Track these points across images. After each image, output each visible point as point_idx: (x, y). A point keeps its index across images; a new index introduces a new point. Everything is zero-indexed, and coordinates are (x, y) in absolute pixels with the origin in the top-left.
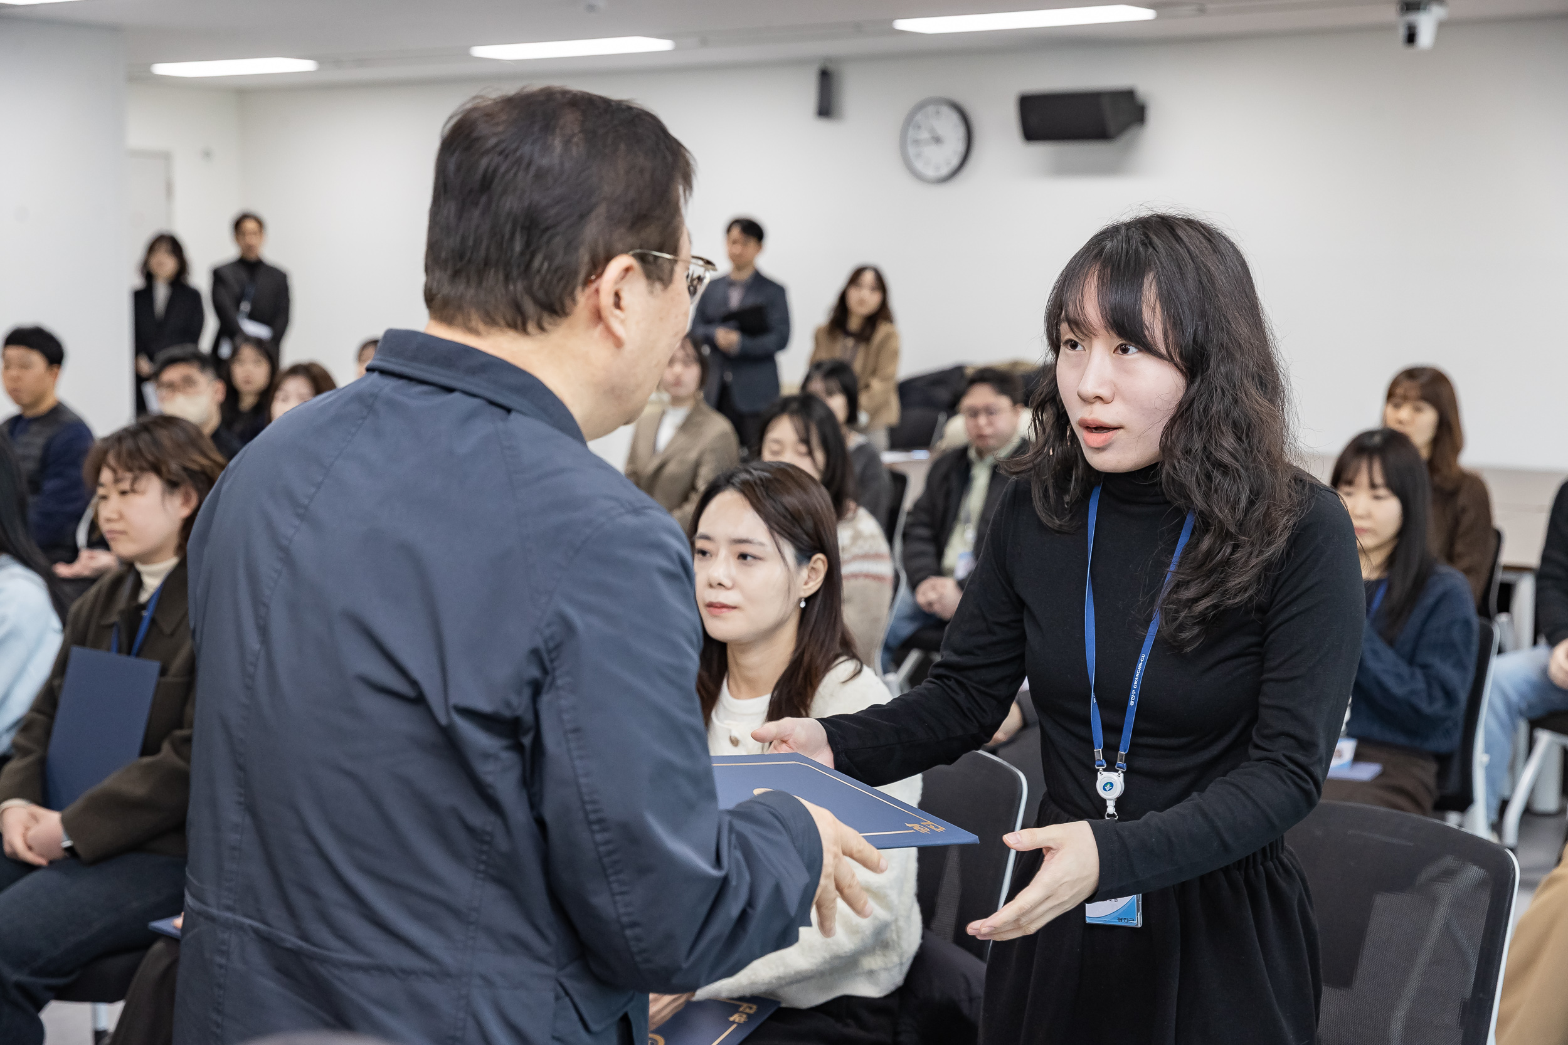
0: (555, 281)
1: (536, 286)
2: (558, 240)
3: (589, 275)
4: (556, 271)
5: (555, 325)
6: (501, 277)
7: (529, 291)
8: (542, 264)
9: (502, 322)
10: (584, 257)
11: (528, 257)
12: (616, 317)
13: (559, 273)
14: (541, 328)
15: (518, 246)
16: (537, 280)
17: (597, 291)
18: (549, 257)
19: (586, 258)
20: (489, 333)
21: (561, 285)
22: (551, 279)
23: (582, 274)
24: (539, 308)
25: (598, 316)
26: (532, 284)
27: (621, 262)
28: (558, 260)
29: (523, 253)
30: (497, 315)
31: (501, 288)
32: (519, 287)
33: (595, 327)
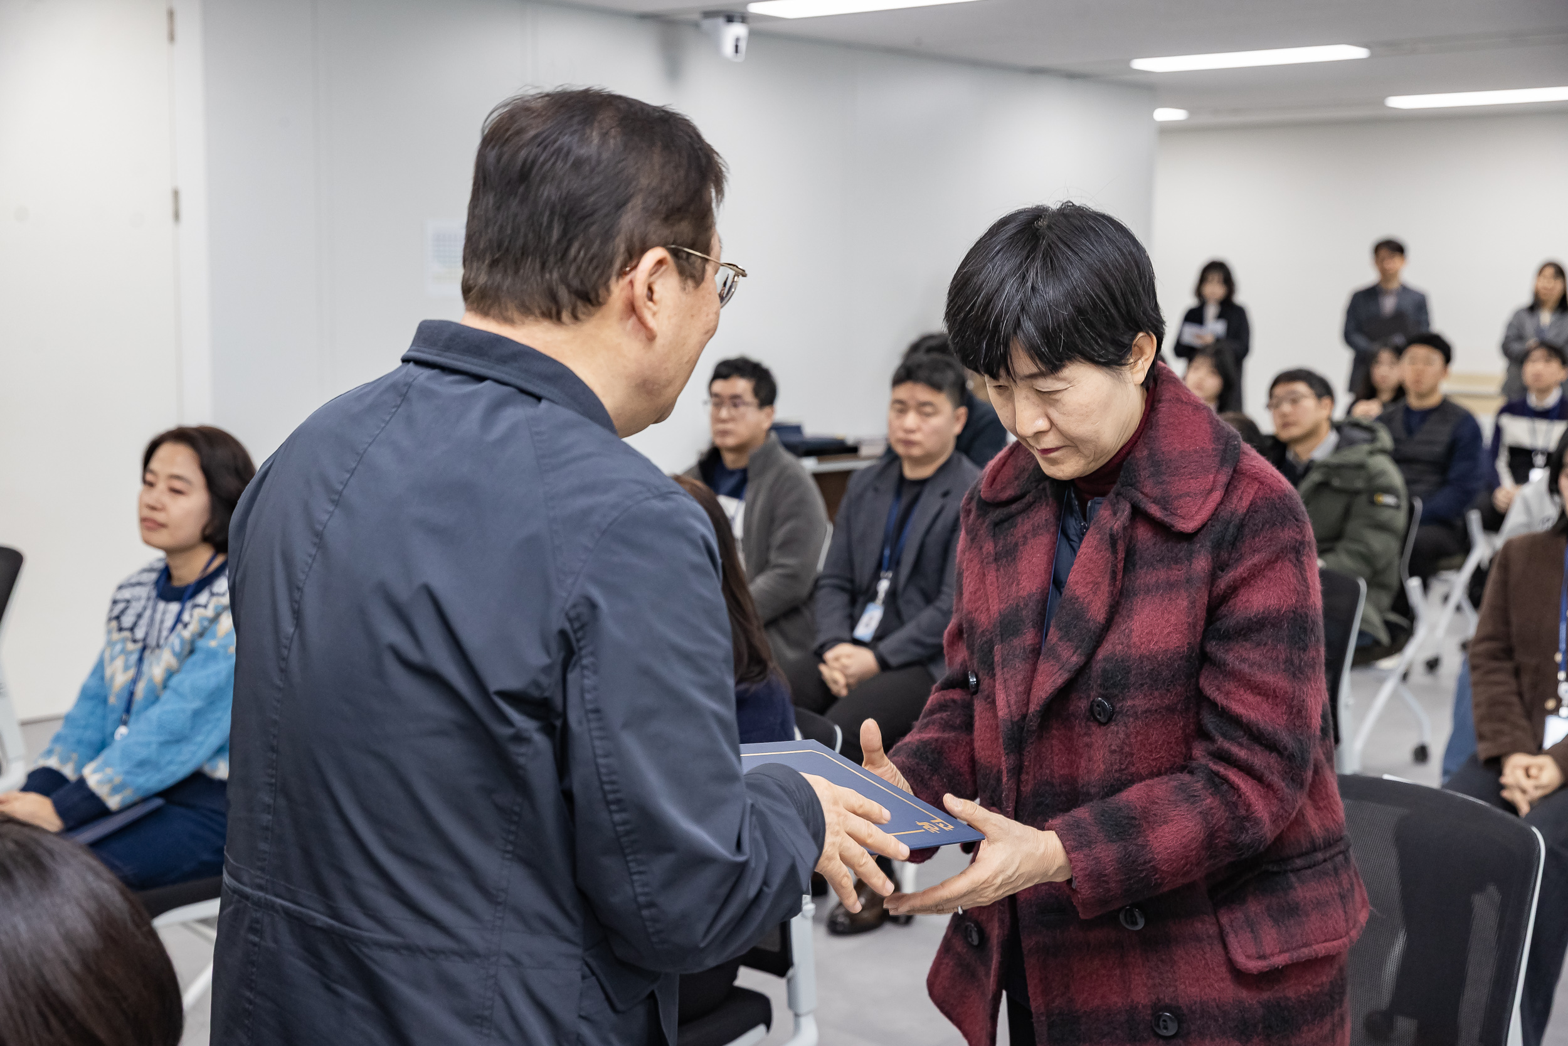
1: (571, 275)
2: (593, 229)
3: (624, 265)
4: (591, 260)
5: (590, 315)
6: (538, 266)
7: (564, 279)
8: (579, 252)
9: (537, 312)
10: (620, 245)
11: (565, 244)
12: (649, 308)
14: (575, 317)
15: (556, 234)
16: (573, 269)
17: (631, 283)
18: (586, 245)
19: (622, 248)
20: (523, 323)
21: (597, 274)
22: (587, 268)
23: (617, 265)
24: (573, 297)
25: (632, 309)
26: (568, 273)
27: (655, 254)
28: (594, 249)
29: (560, 240)
30: (533, 304)
31: (537, 277)
32: (555, 276)
33: (628, 319)
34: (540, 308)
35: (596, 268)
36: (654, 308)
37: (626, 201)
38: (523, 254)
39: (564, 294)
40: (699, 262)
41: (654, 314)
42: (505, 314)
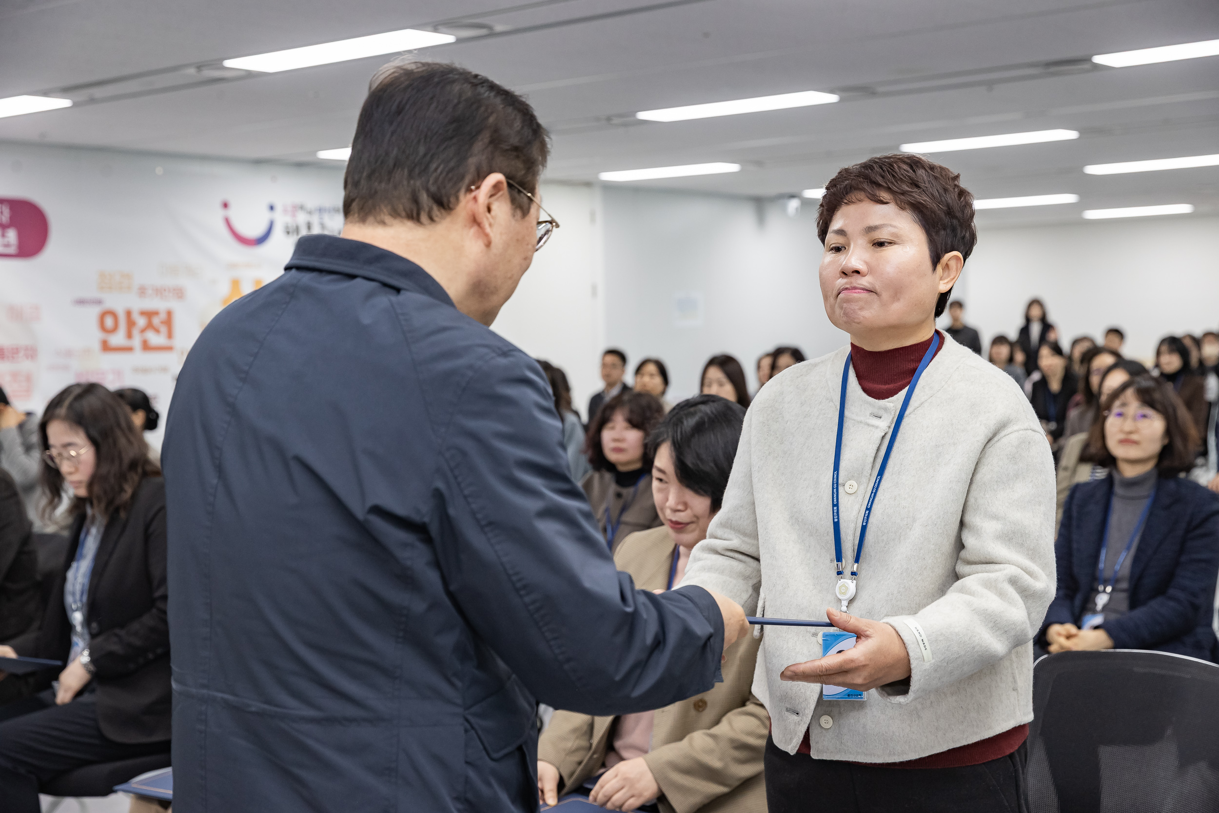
0: (446, 181)
3: (472, 183)
5: (443, 217)
6: (406, 174)
7: (425, 186)
9: (403, 214)
10: (471, 166)
12: (487, 221)
14: (431, 219)
17: (475, 199)
20: (390, 225)
21: (450, 185)
22: (444, 179)
24: (432, 201)
27: (496, 177)
28: (452, 164)
29: (425, 155)
30: (400, 208)
31: (405, 183)
32: (418, 183)
33: (471, 227)
34: (405, 210)
36: (491, 220)
37: (479, 132)
38: (395, 165)
39: (424, 198)
40: (525, 200)
41: (490, 225)
42: (378, 218)
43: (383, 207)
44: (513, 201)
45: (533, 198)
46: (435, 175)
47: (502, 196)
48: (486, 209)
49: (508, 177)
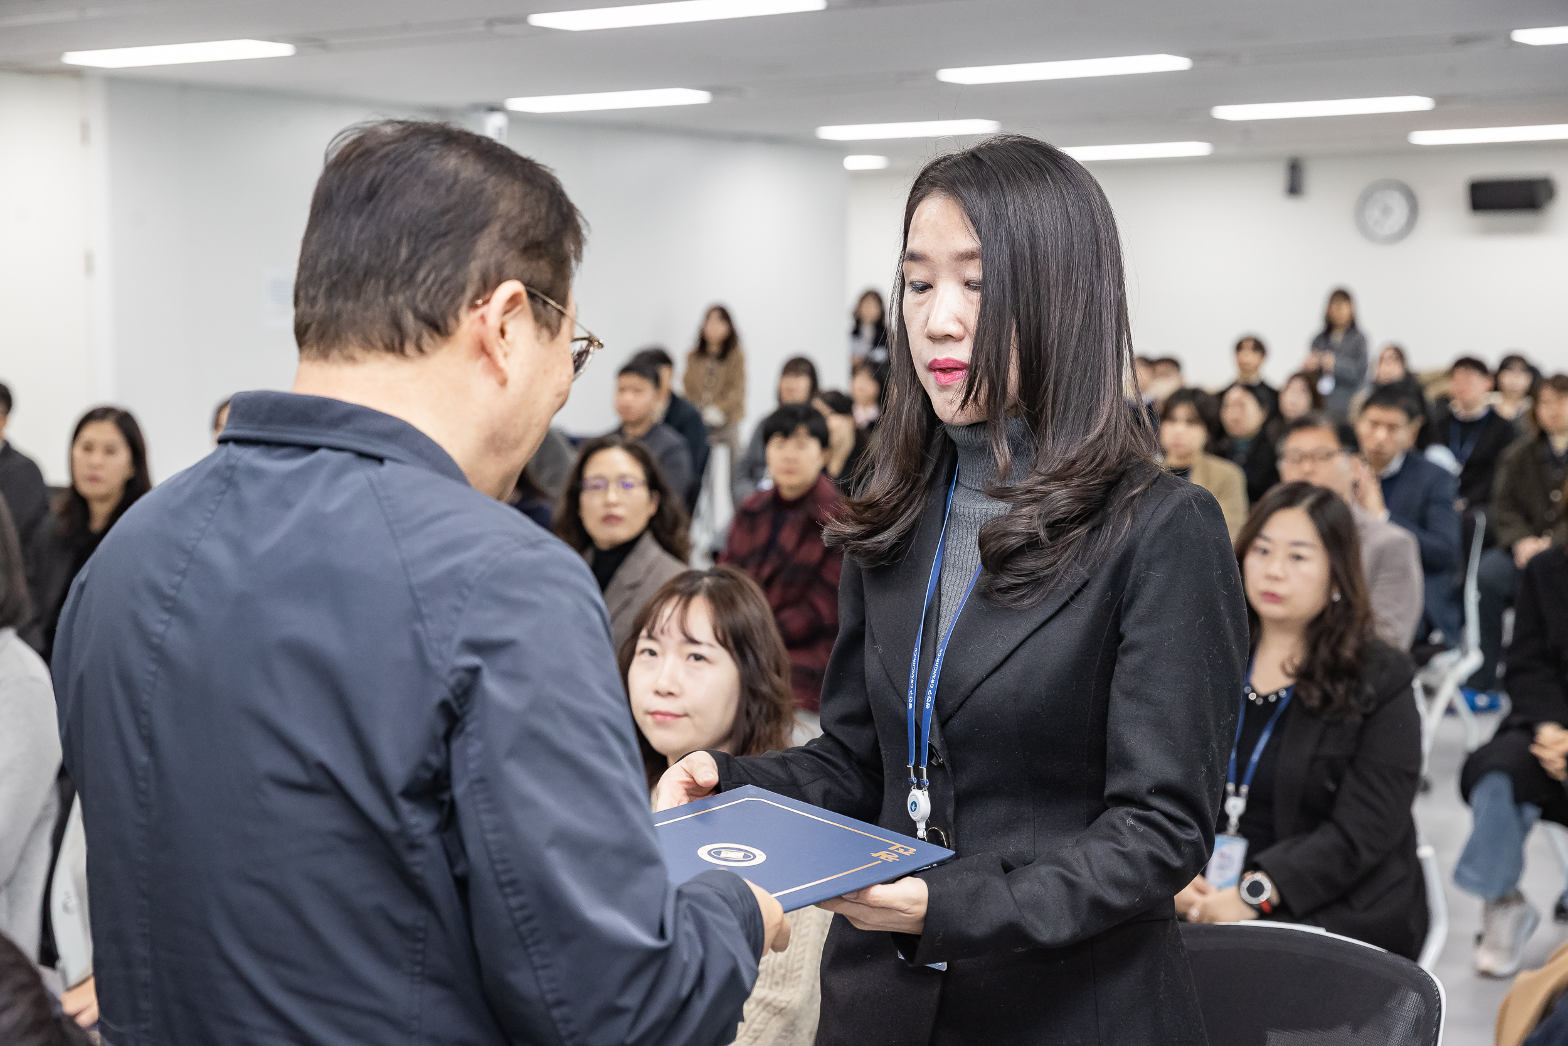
0: (441, 294)
1: (419, 297)
2: (445, 251)
3: (477, 296)
4: (442, 284)
5: (439, 349)
6: (382, 288)
7: (410, 303)
9: (379, 344)
11: (413, 263)
12: (501, 348)
13: (446, 287)
14: (420, 350)
15: (404, 251)
16: (422, 293)
17: (483, 318)
18: (436, 269)
19: (476, 275)
20: (365, 360)
21: (447, 300)
22: (437, 293)
23: (469, 293)
24: (421, 324)
25: (483, 349)
26: (414, 297)
27: (511, 287)
28: (446, 272)
29: (408, 260)
30: (375, 336)
31: (381, 300)
32: (401, 299)
33: (478, 358)
34: (382, 339)
35: (446, 295)
36: (506, 348)
37: (484, 225)
38: (366, 274)
39: (409, 320)
40: (555, 313)
41: (506, 355)
42: (346, 352)
43: (350, 336)
44: (537, 317)
45: (564, 311)
46: (423, 289)
47: (521, 311)
48: (498, 334)
49: (527, 284)
